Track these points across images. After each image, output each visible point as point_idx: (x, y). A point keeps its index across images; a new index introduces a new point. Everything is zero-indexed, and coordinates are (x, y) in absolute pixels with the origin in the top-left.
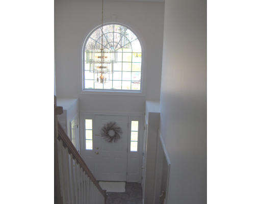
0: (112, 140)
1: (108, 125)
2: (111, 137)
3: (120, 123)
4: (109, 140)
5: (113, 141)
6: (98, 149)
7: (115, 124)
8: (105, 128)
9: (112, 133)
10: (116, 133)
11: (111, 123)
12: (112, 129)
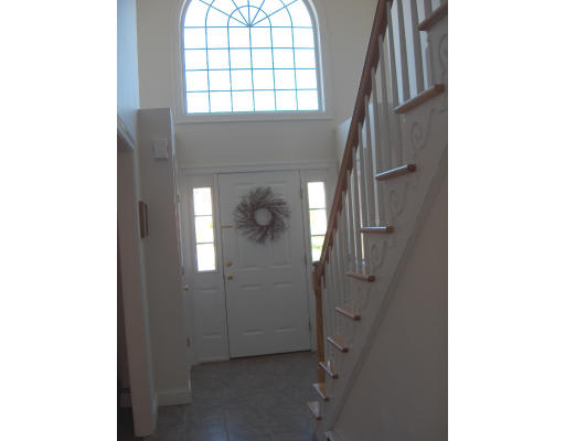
0: (265, 234)
1: (252, 196)
2: (262, 227)
3: (281, 190)
4: (259, 236)
5: (268, 238)
6: (229, 265)
7: (268, 192)
8: (245, 206)
9: (263, 218)
10: (273, 214)
11: (258, 191)
12: (262, 207)
